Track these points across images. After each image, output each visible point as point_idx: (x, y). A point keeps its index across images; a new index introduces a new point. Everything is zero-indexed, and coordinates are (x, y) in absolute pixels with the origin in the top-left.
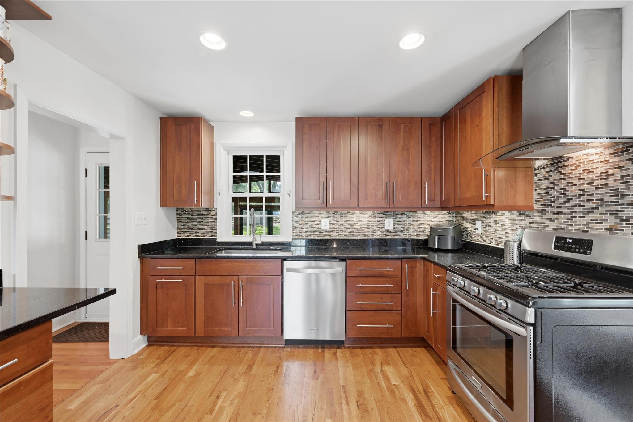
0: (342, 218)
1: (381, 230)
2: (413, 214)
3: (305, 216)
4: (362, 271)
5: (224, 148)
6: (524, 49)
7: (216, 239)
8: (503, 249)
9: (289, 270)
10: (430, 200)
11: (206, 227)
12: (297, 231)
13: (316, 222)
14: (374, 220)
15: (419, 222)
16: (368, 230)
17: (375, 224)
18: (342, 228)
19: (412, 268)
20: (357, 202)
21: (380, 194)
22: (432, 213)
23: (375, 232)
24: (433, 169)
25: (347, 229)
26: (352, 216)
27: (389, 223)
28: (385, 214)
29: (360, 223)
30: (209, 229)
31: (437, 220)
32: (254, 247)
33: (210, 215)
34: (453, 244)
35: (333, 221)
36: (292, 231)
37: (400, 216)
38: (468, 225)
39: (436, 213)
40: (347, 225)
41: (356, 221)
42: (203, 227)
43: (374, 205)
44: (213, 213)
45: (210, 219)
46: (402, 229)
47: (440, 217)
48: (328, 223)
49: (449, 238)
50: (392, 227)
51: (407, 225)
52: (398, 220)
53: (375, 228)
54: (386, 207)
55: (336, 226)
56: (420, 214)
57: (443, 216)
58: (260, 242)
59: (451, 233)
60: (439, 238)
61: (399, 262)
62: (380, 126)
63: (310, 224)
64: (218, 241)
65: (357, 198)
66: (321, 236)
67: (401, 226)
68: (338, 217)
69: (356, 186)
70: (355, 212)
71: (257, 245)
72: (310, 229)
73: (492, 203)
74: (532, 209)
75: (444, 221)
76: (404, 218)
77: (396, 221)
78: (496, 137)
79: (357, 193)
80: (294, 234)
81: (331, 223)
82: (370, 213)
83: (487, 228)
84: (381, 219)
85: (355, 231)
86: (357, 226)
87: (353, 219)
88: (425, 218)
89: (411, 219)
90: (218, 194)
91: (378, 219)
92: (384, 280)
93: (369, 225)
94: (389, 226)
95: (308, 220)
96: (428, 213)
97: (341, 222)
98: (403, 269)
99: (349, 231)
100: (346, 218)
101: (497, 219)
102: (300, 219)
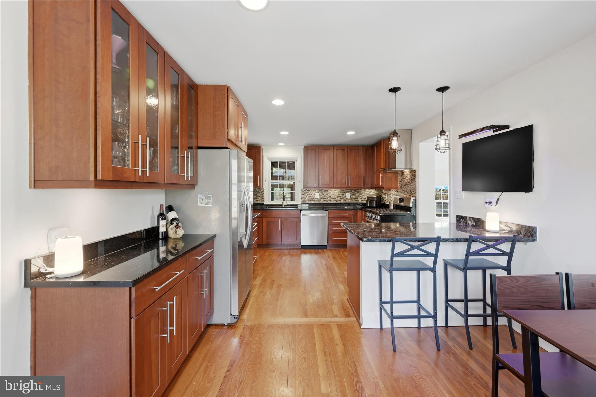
0: (325, 192)
1: (344, 198)
2: (360, 191)
3: (308, 192)
4: (335, 215)
5: (268, 158)
6: (390, 134)
7: (264, 203)
8: (388, 205)
9: (303, 215)
10: (365, 184)
11: (259, 197)
12: (303, 199)
13: (313, 195)
14: (341, 194)
15: (363, 195)
16: (338, 198)
17: (342, 195)
18: (325, 197)
19: (356, 214)
20: (332, 185)
21: (344, 181)
22: (369, 190)
23: (341, 199)
24: (367, 170)
25: (328, 198)
26: (330, 192)
27: (348, 195)
28: (347, 191)
29: (334, 195)
30: (260, 198)
31: (371, 194)
32: (283, 206)
33: (261, 191)
34: (376, 204)
35: (321, 194)
36: (301, 199)
37: (353, 192)
38: (384, 196)
39: (371, 190)
40: (328, 196)
41: (332, 194)
42: (257, 197)
43: (340, 187)
44: (262, 190)
45: (261, 193)
46: (355, 198)
47: (373, 192)
48: (319, 195)
49: (374, 201)
50: (349, 197)
51: (357, 196)
52: (353, 194)
53: (341, 197)
54: (346, 188)
55: (323, 197)
56: (363, 191)
57: (374, 192)
58: (286, 204)
59: (375, 199)
60: (370, 202)
61: (351, 211)
62: (344, 150)
63: (310, 195)
64: (265, 204)
65: (333, 183)
66: (315, 201)
67: (354, 197)
68: (324, 192)
69: (332, 178)
70: (332, 190)
71: (284, 205)
72: (310, 198)
73: (383, 187)
74: (398, 188)
75: (375, 194)
76: (355, 193)
77: (352, 194)
78: (384, 162)
79: (332, 181)
80: (302, 201)
81: (320, 195)
82: (339, 190)
83: (389, 197)
84: (344, 193)
85: (332, 199)
86: (333, 197)
87: (330, 193)
88: (365, 192)
89: (359, 193)
90: (265, 181)
91: (343, 193)
92: (344, 219)
93: (338, 196)
94: (348, 196)
95: (309, 194)
96: (367, 190)
97: (325, 194)
98: (352, 214)
99: (329, 199)
100: (327, 192)
101: (391, 193)
102: (305, 193)
